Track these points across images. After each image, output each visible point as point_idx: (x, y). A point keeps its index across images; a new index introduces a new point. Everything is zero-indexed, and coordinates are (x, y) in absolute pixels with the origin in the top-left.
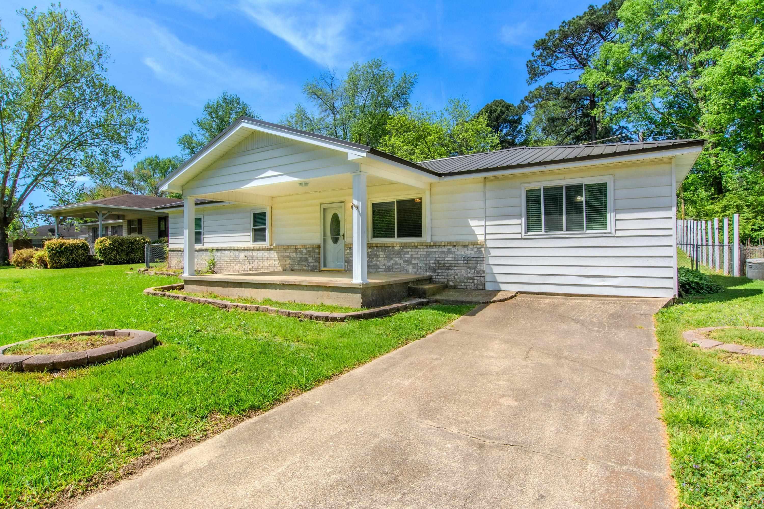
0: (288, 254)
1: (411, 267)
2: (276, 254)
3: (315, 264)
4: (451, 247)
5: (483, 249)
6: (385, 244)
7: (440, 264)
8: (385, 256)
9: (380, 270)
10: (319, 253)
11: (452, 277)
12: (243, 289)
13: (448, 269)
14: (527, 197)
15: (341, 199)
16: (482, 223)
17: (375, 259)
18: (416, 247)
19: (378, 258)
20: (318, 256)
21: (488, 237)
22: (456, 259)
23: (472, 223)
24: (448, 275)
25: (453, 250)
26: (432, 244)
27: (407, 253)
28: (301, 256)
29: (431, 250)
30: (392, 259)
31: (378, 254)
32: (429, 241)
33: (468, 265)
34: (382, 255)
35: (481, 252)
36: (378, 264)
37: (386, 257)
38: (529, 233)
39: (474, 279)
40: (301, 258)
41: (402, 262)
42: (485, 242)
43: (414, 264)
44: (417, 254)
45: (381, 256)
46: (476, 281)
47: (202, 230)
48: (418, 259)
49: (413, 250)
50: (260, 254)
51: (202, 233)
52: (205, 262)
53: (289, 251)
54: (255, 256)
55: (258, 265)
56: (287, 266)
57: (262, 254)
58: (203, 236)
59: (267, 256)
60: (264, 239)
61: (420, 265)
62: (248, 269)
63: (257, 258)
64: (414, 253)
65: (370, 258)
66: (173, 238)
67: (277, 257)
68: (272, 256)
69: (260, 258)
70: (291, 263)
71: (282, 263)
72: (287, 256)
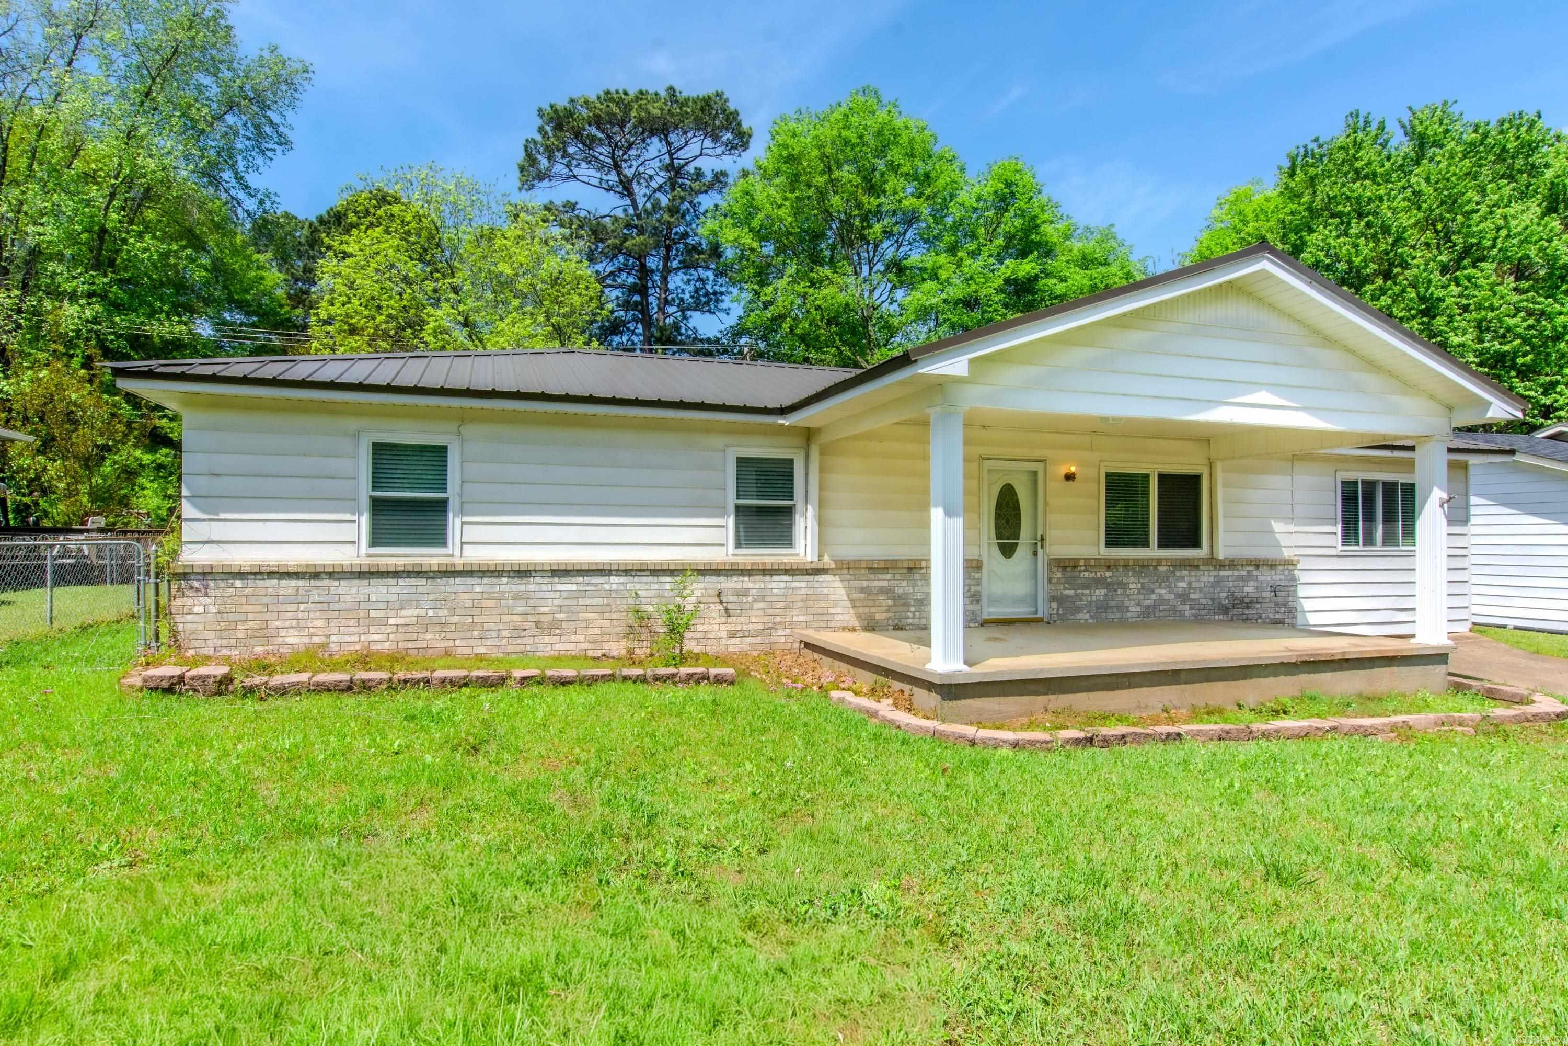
0: (884, 584)
1: (1188, 607)
2: (839, 584)
3: (970, 608)
4: (1253, 568)
5: (1293, 572)
6: (1143, 560)
7: (1236, 599)
8: (1140, 586)
9: (1129, 615)
10: (980, 582)
13: (1248, 607)
14: (1343, 491)
15: (1038, 453)
16: (1287, 528)
17: (1119, 592)
18: (1197, 567)
19: (1125, 589)
20: (978, 588)
22: (1258, 589)
23: (1277, 526)
25: (1255, 573)
26: (1227, 562)
27: (1182, 579)
29: (1222, 573)
30: (1153, 592)
31: (1124, 580)
32: (1219, 556)
33: (1276, 599)
34: (1133, 585)
35: (1292, 577)
36: (1127, 603)
37: (1143, 588)
38: (1345, 548)
39: (1284, 622)
41: (1173, 596)
42: (1294, 561)
43: (1192, 600)
44: (1199, 581)
45: (1131, 586)
47: (452, 496)
48: (1201, 589)
49: (1193, 573)
50: (774, 585)
51: (453, 505)
52: (476, 619)
53: (889, 576)
54: (752, 592)
55: (766, 619)
56: (878, 617)
57: (783, 585)
58: (466, 519)
59: (803, 591)
60: (785, 538)
61: (1204, 601)
62: (724, 634)
63: (761, 598)
64: (1193, 579)
65: (1109, 591)
66: (222, 516)
67: (843, 591)
68: (825, 591)
69: (774, 599)
70: (894, 609)
71: (861, 610)
72: (882, 591)
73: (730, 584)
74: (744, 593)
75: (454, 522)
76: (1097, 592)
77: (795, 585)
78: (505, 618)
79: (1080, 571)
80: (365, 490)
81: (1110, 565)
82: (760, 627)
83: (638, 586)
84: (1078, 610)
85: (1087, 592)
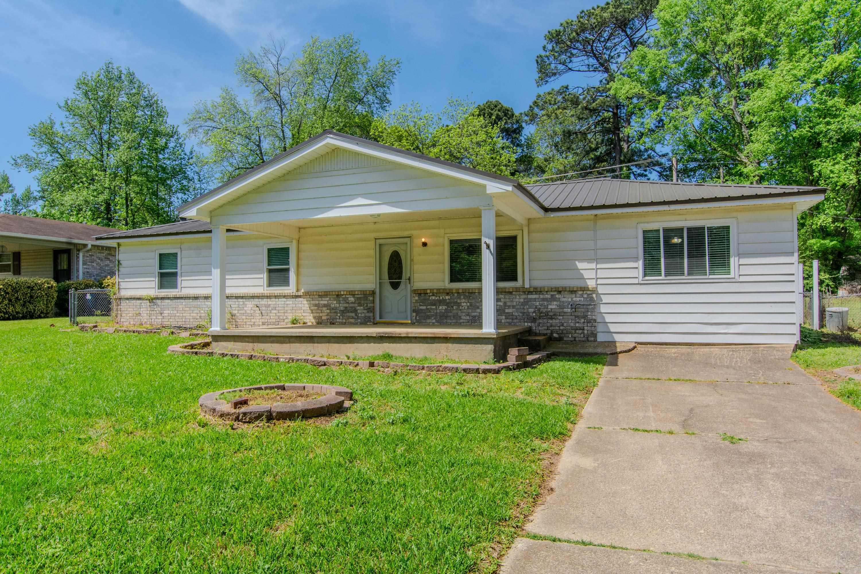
0: (326, 302)
1: (504, 317)
2: (305, 302)
3: (367, 315)
4: (555, 293)
5: (594, 296)
6: (469, 289)
7: (542, 313)
8: (468, 304)
9: (461, 321)
10: (373, 302)
11: (557, 328)
12: (316, 345)
13: (551, 318)
14: (644, 238)
15: (406, 233)
16: (593, 266)
17: (455, 308)
18: (511, 293)
19: (459, 306)
20: (372, 305)
21: (600, 281)
22: (561, 307)
23: (580, 265)
24: (551, 326)
25: (557, 296)
26: (532, 290)
28: (347, 305)
29: (530, 296)
30: (478, 308)
31: (459, 301)
32: (527, 286)
33: (576, 314)
34: (465, 304)
35: (592, 299)
36: (460, 314)
37: (471, 305)
38: (647, 278)
39: (584, 329)
40: (346, 307)
42: (597, 288)
43: (508, 313)
44: (512, 301)
45: (463, 304)
46: (586, 332)
47: (179, 270)
48: (514, 307)
49: (507, 297)
50: (280, 303)
51: (179, 274)
52: (184, 315)
53: (328, 299)
54: (272, 306)
55: (277, 317)
56: (323, 318)
57: (283, 303)
58: (183, 278)
59: (291, 306)
60: (286, 282)
61: (516, 314)
62: (261, 323)
63: (275, 309)
64: (508, 300)
65: (448, 307)
66: (126, 280)
67: (307, 306)
68: (300, 305)
69: (280, 309)
70: (330, 314)
71: (315, 315)
72: (325, 306)
73: (264, 302)
74: (268, 306)
75: (179, 279)
76: (441, 307)
77: (288, 302)
78: (192, 315)
79: (429, 296)
80: (157, 270)
81: (449, 292)
82: (274, 321)
83: (230, 303)
84: (429, 317)
85: (434, 307)
